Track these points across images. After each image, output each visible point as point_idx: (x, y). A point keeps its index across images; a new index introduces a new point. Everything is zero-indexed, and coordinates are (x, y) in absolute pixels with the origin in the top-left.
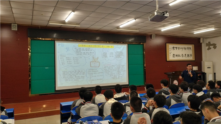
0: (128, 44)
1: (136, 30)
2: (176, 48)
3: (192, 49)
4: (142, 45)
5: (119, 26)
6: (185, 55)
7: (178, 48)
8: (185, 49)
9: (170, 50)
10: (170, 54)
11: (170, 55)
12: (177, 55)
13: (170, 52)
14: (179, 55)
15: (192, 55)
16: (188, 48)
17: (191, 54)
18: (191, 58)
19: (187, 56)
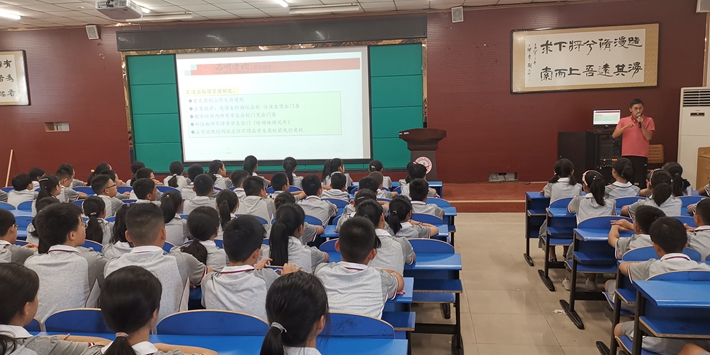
0: (368, 46)
2: (560, 44)
3: (642, 42)
6: (606, 66)
7: (569, 45)
8: (607, 43)
9: (527, 53)
10: (527, 68)
11: (527, 71)
12: (560, 71)
13: (527, 61)
14: (571, 70)
15: (642, 65)
16: (623, 40)
17: (638, 64)
18: (638, 79)
19: (613, 69)
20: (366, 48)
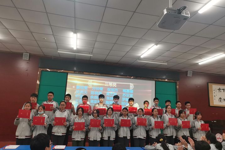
0: (155, 81)
1: (164, 62)
2: (224, 89)
4: (175, 83)
5: (140, 56)
9: (214, 91)
11: (214, 99)
13: (214, 94)
20: (154, 82)
